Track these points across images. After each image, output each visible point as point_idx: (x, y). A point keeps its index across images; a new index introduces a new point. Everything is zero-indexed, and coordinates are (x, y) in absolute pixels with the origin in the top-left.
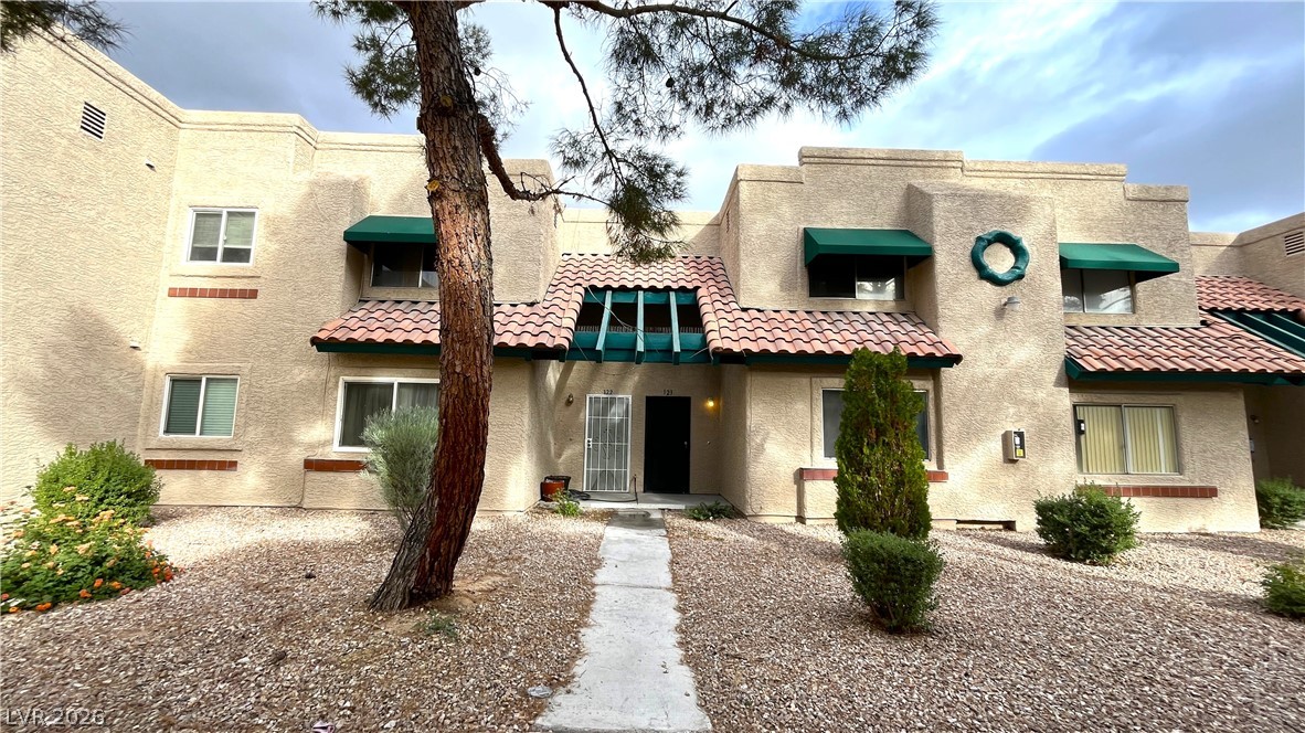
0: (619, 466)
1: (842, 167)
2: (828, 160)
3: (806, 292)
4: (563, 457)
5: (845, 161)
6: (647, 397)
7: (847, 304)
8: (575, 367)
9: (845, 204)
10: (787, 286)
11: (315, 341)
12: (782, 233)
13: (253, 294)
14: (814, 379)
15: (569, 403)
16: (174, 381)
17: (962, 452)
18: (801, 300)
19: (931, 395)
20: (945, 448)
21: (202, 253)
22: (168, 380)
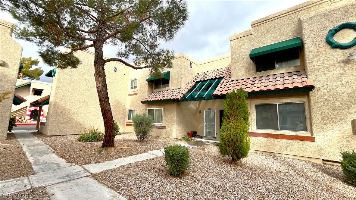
0: (213, 130)
1: (268, 23)
2: (261, 23)
3: (254, 71)
4: (199, 127)
5: (268, 21)
6: (220, 110)
7: (272, 72)
8: (201, 103)
9: (269, 36)
10: (248, 70)
11: (141, 102)
12: (245, 53)
13: (137, 94)
14: (251, 101)
15: (200, 112)
16: (129, 110)
17: (324, 128)
18: (253, 74)
19: (306, 104)
20: (314, 127)
21: (132, 88)
22: (128, 111)
